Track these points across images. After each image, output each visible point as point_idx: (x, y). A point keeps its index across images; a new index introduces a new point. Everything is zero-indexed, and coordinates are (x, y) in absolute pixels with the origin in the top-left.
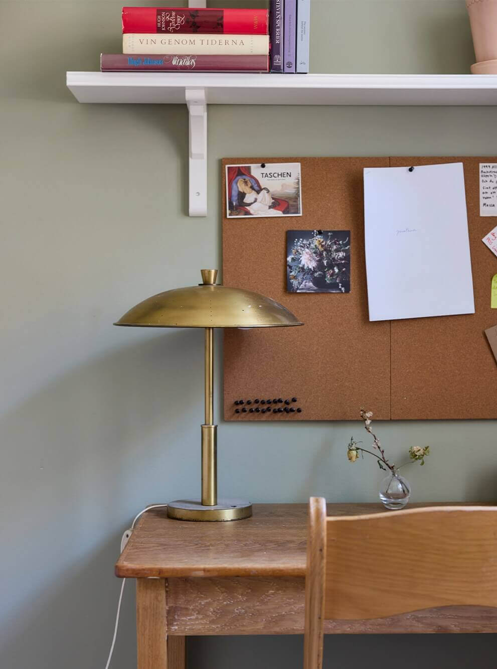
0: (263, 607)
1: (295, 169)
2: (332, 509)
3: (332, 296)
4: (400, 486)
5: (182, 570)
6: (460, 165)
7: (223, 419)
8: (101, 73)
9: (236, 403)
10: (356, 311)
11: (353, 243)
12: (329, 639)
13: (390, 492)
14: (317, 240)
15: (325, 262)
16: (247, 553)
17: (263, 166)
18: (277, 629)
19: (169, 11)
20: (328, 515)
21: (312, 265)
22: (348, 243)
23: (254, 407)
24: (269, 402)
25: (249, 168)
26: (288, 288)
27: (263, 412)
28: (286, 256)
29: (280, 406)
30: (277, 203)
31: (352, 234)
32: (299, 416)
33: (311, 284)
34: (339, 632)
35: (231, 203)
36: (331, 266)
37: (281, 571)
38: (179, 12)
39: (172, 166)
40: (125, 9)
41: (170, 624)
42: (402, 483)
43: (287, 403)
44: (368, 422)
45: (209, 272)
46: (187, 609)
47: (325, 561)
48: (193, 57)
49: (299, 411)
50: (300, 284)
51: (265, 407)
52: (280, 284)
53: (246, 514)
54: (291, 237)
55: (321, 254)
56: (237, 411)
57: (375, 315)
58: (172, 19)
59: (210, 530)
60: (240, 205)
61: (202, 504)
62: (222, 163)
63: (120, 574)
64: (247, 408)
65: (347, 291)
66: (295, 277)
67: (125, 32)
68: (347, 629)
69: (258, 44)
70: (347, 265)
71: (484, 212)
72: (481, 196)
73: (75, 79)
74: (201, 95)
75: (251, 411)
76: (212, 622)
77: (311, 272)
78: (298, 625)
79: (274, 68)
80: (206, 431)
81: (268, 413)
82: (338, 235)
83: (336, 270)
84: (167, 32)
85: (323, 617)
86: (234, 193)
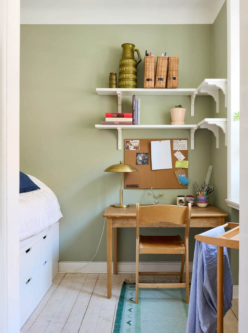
0: (129, 222)
1: (138, 141)
2: (140, 205)
3: (145, 165)
4: (157, 201)
5: (115, 216)
6: (170, 140)
7: (124, 188)
8: (101, 125)
9: (127, 185)
10: (150, 168)
11: (149, 155)
12: (140, 228)
13: (155, 202)
14: (142, 155)
15: (144, 159)
16: (127, 213)
17: (132, 141)
18: (131, 226)
19: (114, 114)
20: (139, 206)
21: (141, 159)
22: (148, 155)
23: (130, 186)
24: (133, 185)
25: (130, 141)
26: (137, 164)
27: (132, 187)
28: (137, 157)
29: (135, 186)
30: (135, 148)
31: (149, 154)
32: (139, 188)
33: (141, 163)
34: (142, 227)
35: (126, 148)
36: (145, 160)
37: (132, 216)
38: (116, 114)
39: (115, 140)
40: (106, 113)
41: (113, 225)
42: (158, 201)
43: (136, 185)
44: (152, 189)
45: (121, 161)
46: (116, 223)
47: (139, 214)
48: (118, 122)
49: (139, 187)
50: (139, 163)
51: (132, 186)
52: (135, 163)
53: (128, 206)
54: (137, 154)
55: (143, 157)
56: (127, 187)
57: (153, 168)
58: (115, 115)
59: (121, 209)
60: (128, 148)
61: (120, 204)
62: (124, 140)
63: (104, 216)
64: (129, 186)
65: (148, 164)
66: (138, 162)
67: (106, 117)
68: (144, 226)
69: (130, 120)
70: (148, 159)
71: (174, 149)
72: (174, 146)
73: (97, 126)
74: (120, 129)
75: (130, 187)
76: (120, 225)
77: (141, 161)
78: (135, 226)
79: (133, 124)
80: (121, 190)
81: (133, 187)
82: (146, 154)
83: (146, 160)
84: (114, 117)
85: (139, 224)
86: (127, 146)
